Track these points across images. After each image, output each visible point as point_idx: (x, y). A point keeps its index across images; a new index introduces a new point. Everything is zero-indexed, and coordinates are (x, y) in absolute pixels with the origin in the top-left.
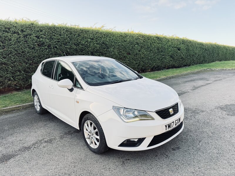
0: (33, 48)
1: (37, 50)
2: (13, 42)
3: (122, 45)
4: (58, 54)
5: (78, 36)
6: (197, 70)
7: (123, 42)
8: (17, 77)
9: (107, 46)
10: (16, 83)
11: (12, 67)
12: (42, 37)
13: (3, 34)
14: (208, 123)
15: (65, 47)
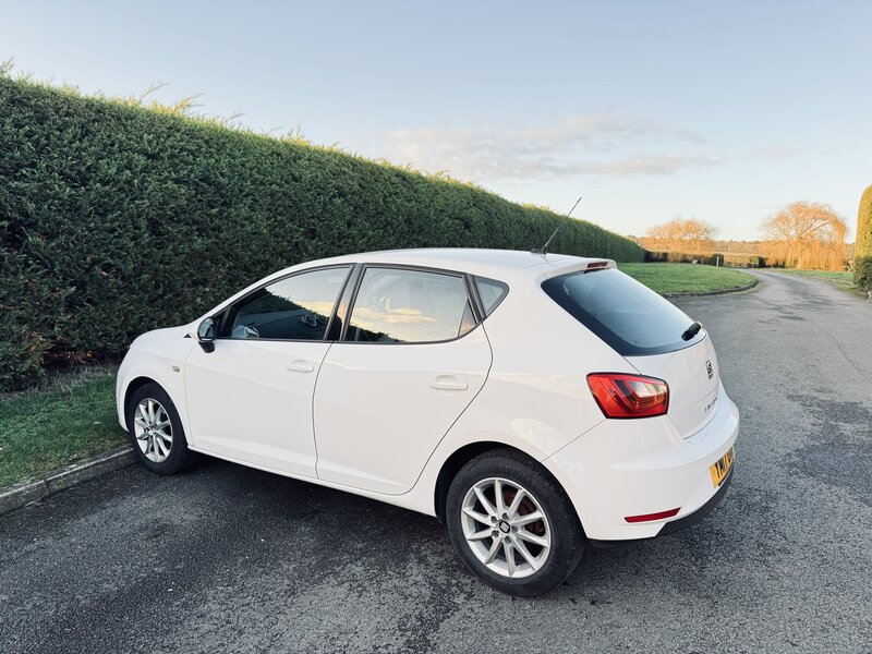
3: (285, 194)
9: (222, 196)
15: (9, 188)
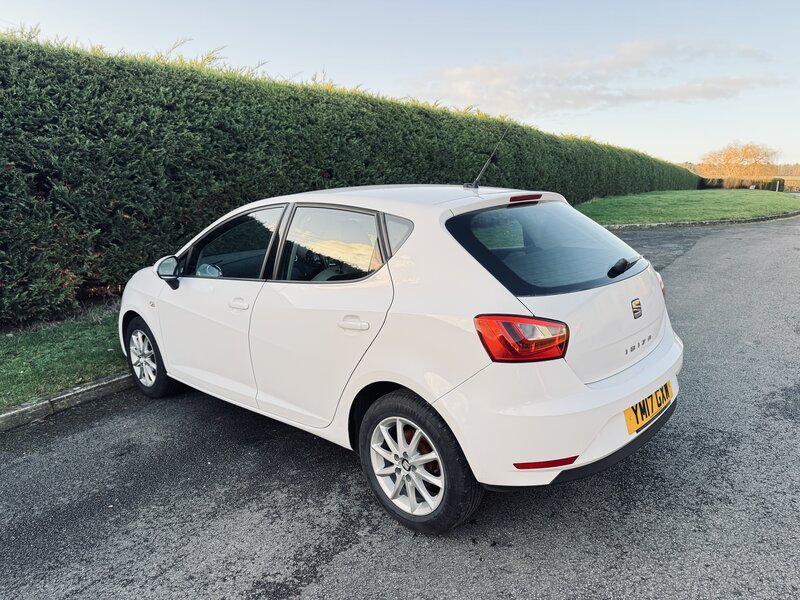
5: (101, 92)
7: (303, 126)
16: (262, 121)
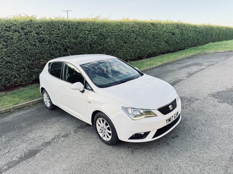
0: (34, 45)
1: (38, 47)
2: (16, 41)
3: (119, 35)
4: (58, 49)
5: (76, 29)
6: (191, 54)
7: (119, 32)
8: (22, 74)
9: (104, 37)
10: (22, 80)
11: (16, 65)
12: (41, 34)
13: (5, 33)
14: (202, 111)
15: (64, 41)
16: (110, 32)
